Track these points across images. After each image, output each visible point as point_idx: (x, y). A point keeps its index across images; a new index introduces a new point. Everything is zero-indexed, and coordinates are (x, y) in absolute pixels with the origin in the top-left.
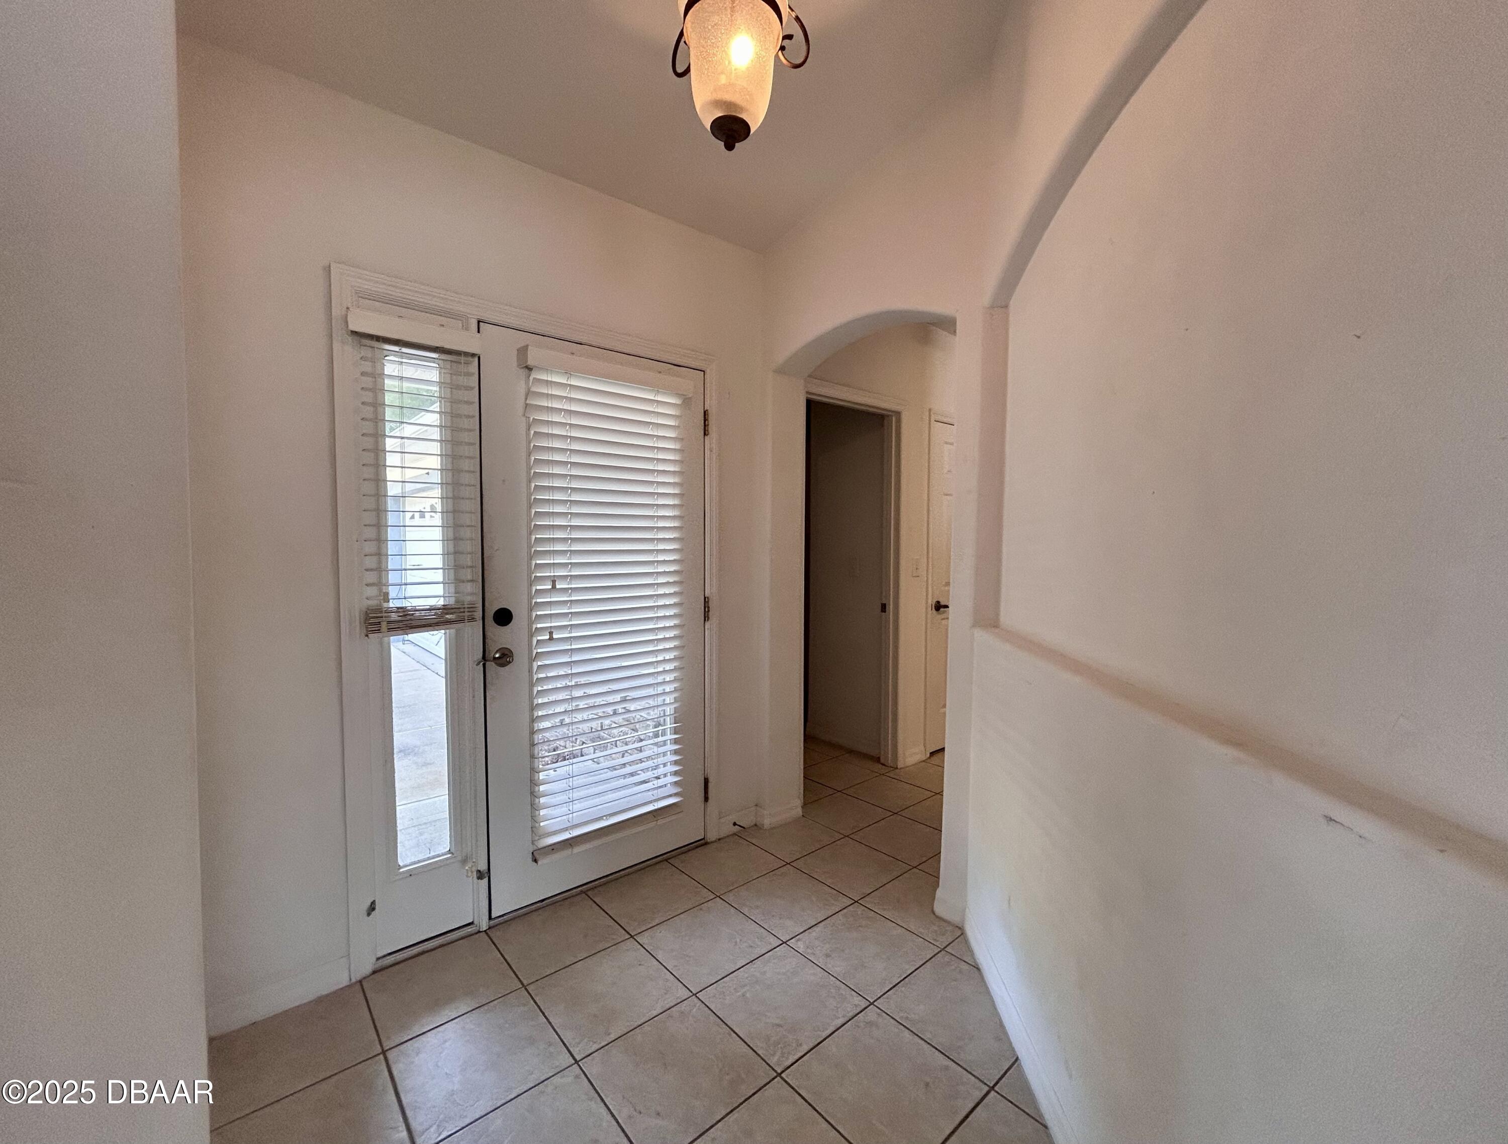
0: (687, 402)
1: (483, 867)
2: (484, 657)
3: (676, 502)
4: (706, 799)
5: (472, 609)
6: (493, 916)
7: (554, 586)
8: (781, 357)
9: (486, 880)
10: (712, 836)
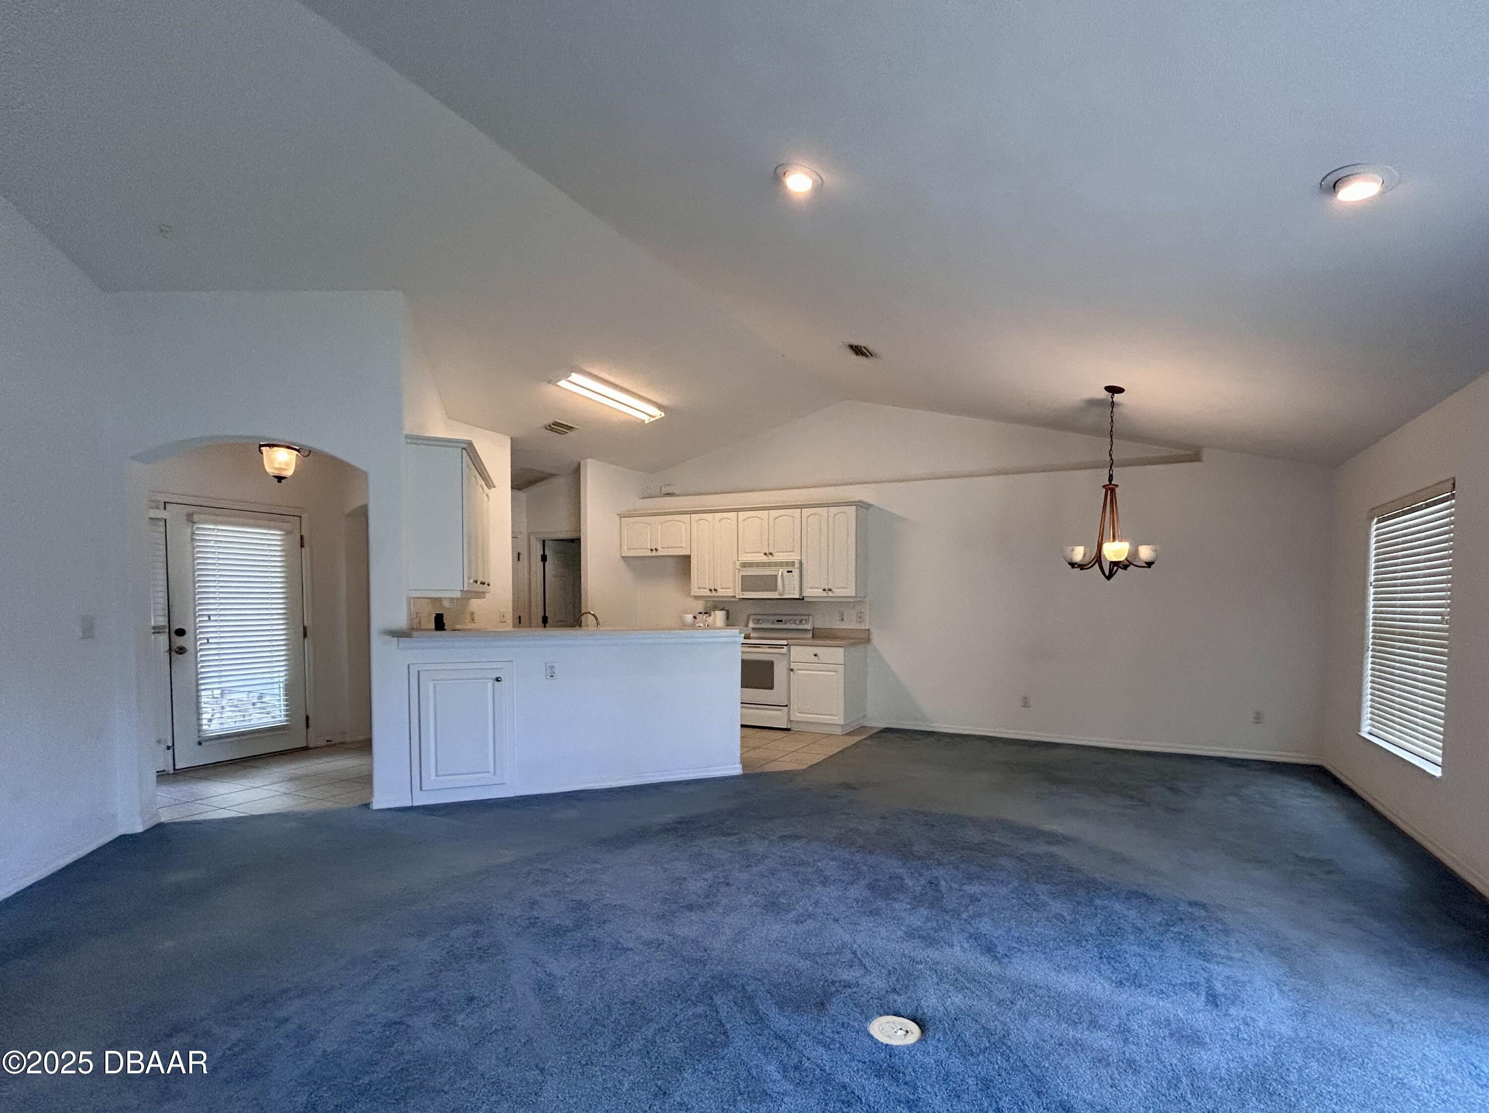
0: (289, 533)
1: (170, 744)
2: (170, 649)
3: (283, 575)
4: (308, 726)
5: (164, 627)
6: (177, 768)
7: (209, 618)
8: (347, 511)
9: (171, 751)
10: (311, 745)
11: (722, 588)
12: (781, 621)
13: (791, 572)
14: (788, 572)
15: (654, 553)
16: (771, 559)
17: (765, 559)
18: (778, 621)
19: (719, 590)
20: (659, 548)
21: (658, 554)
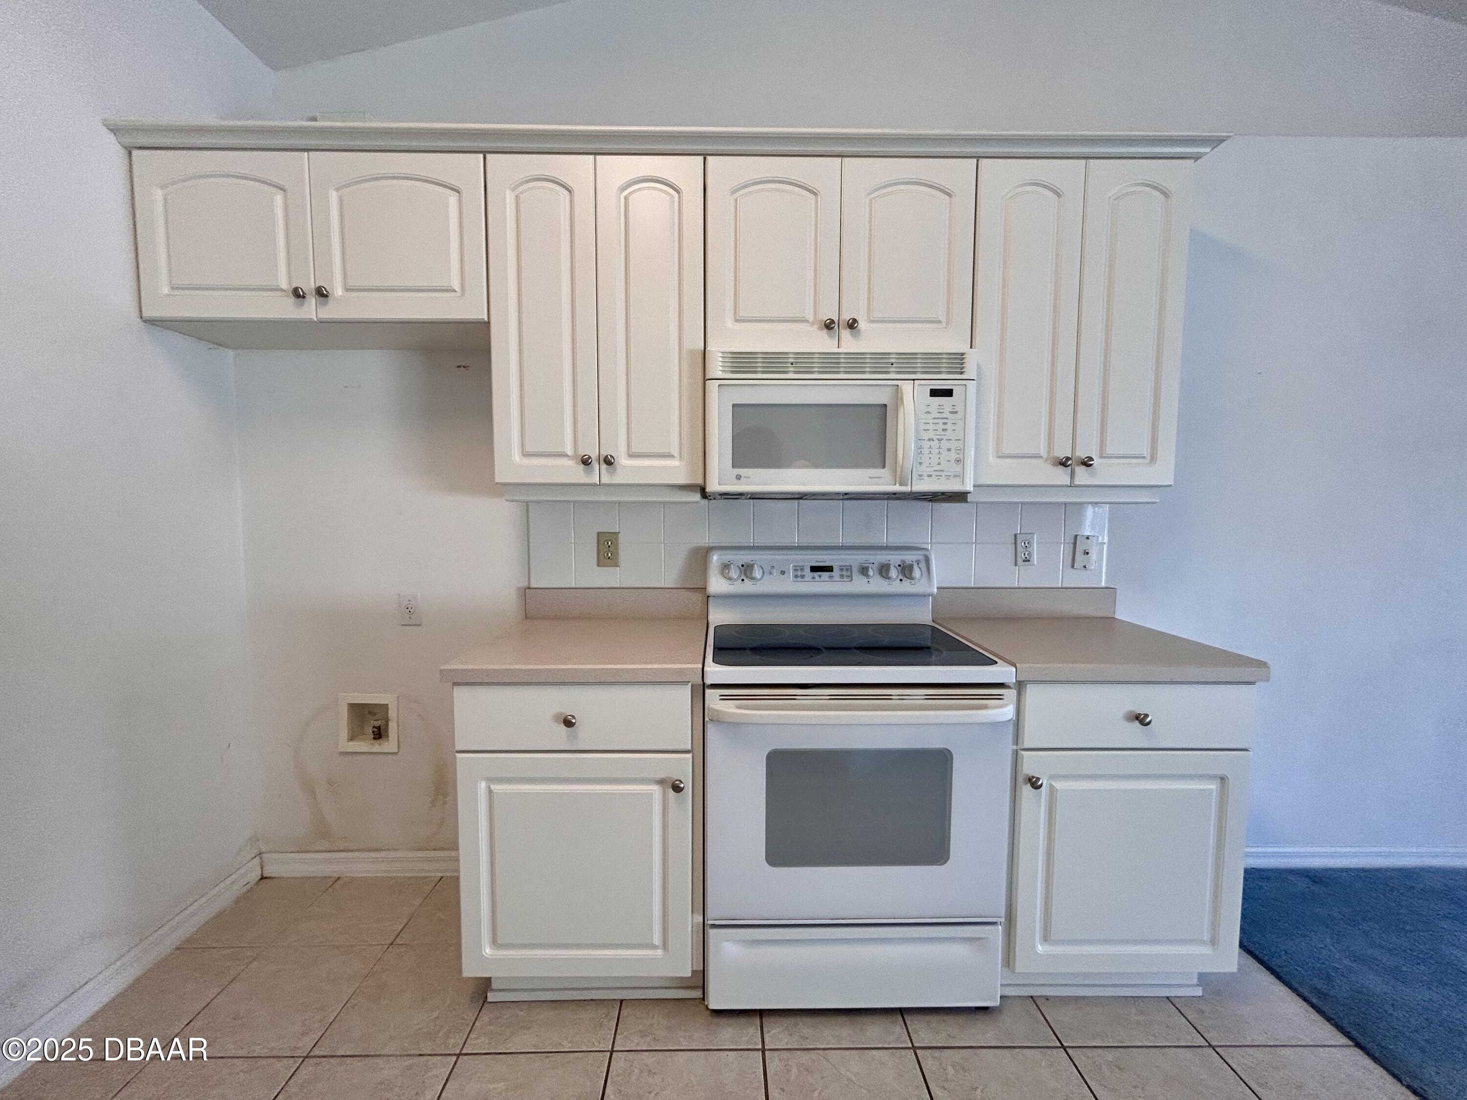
11: (632, 456)
12: (829, 569)
13: (948, 393)
14: (934, 393)
15: (311, 310)
16: (849, 344)
17: (824, 343)
18: (814, 569)
19: (623, 461)
20: (338, 291)
21: (329, 312)
